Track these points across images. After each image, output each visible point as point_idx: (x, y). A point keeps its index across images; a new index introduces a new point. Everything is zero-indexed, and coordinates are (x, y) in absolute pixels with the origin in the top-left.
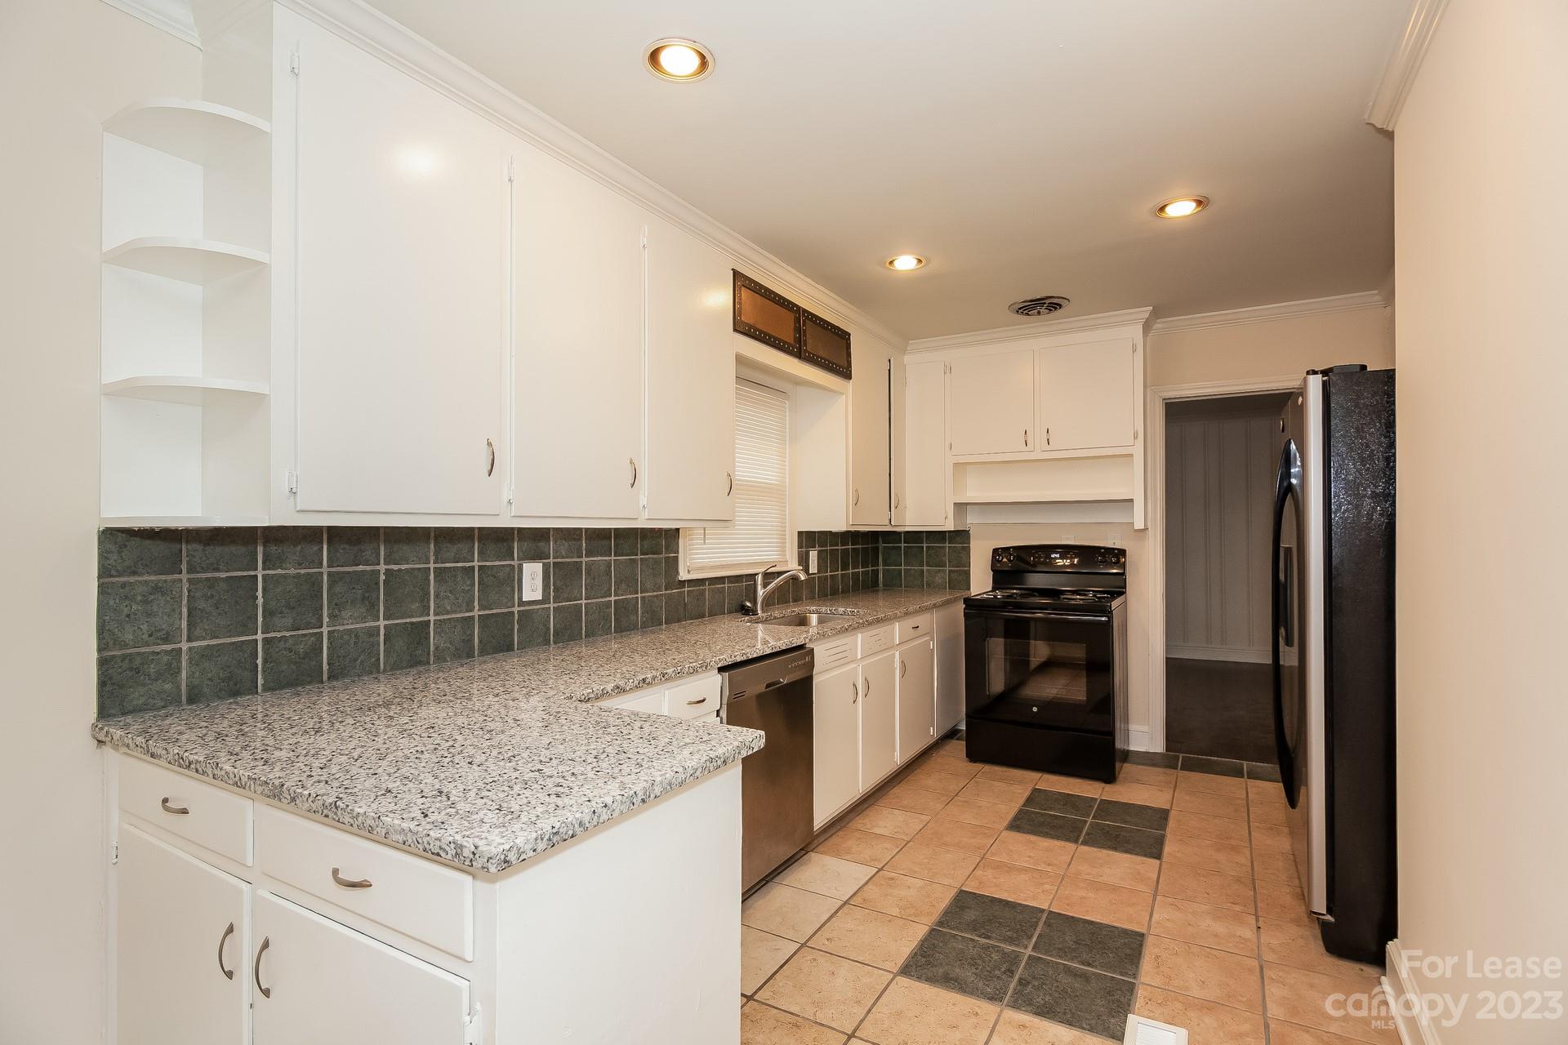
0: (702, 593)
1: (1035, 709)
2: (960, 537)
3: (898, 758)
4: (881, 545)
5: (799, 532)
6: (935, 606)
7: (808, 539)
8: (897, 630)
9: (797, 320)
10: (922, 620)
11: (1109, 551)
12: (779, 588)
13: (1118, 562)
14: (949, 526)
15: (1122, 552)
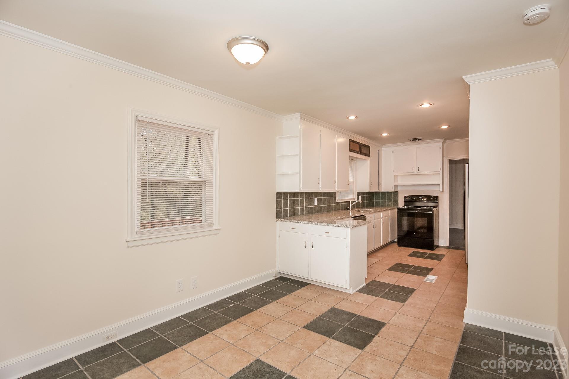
0: (340, 205)
1: (414, 234)
2: (396, 193)
3: (382, 243)
4: (375, 195)
5: (357, 192)
6: (390, 210)
7: (359, 194)
8: (381, 214)
9: (360, 146)
10: (387, 212)
11: (434, 197)
12: (355, 204)
13: (436, 199)
14: (393, 190)
15: (437, 197)
